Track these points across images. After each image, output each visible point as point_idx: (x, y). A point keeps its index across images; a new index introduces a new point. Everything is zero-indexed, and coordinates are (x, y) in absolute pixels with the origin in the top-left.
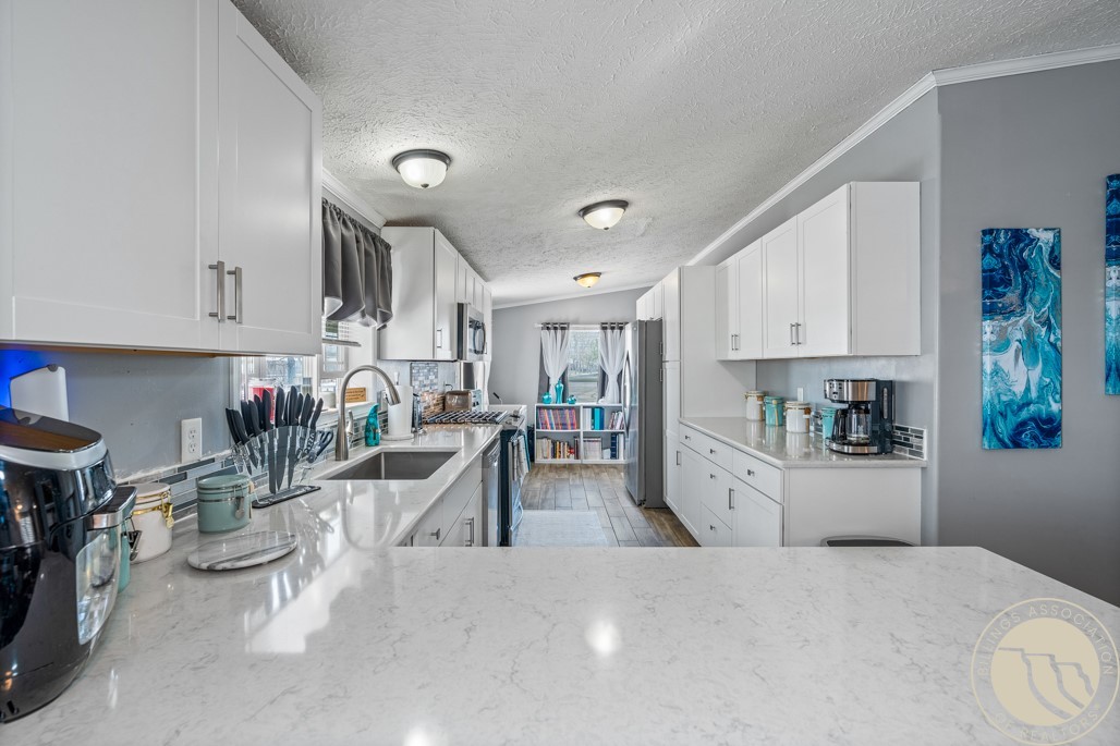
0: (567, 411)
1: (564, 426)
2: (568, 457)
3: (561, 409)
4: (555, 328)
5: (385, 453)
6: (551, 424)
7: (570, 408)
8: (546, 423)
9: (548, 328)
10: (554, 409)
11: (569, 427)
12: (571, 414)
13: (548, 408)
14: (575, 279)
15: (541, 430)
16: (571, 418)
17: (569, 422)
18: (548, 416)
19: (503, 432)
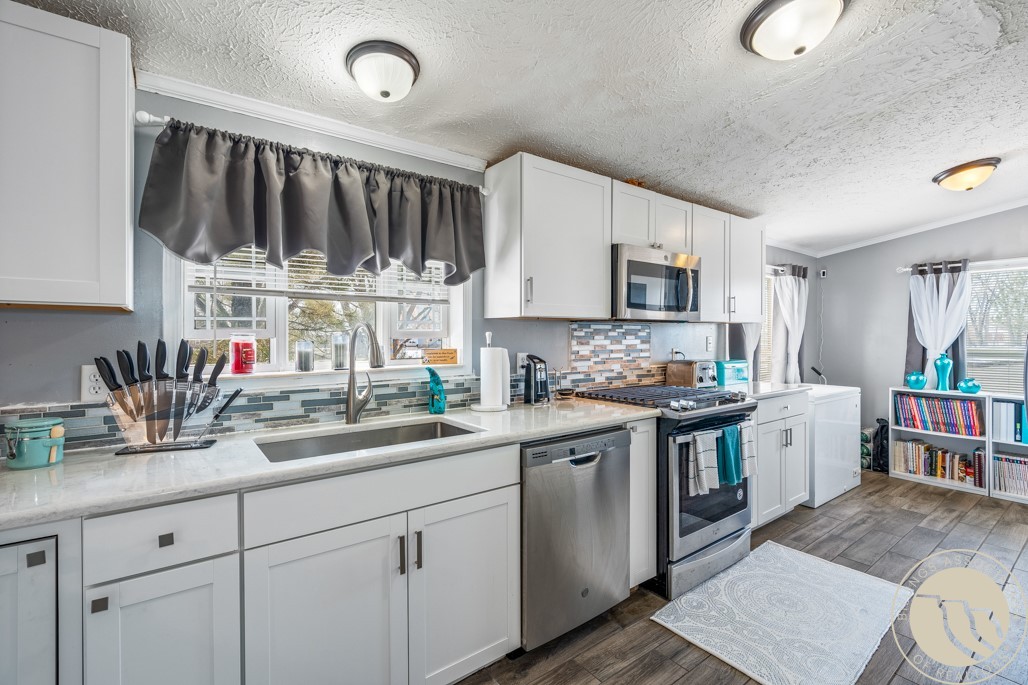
0: (957, 405)
1: (952, 427)
2: (962, 479)
3: (947, 399)
4: (938, 272)
5: (442, 424)
6: (923, 422)
7: (963, 400)
8: (914, 419)
9: (922, 273)
10: (928, 397)
11: (962, 430)
12: (966, 411)
13: (917, 396)
14: (936, 180)
15: (903, 428)
16: (966, 416)
17: (961, 421)
18: (919, 409)
19: (660, 420)
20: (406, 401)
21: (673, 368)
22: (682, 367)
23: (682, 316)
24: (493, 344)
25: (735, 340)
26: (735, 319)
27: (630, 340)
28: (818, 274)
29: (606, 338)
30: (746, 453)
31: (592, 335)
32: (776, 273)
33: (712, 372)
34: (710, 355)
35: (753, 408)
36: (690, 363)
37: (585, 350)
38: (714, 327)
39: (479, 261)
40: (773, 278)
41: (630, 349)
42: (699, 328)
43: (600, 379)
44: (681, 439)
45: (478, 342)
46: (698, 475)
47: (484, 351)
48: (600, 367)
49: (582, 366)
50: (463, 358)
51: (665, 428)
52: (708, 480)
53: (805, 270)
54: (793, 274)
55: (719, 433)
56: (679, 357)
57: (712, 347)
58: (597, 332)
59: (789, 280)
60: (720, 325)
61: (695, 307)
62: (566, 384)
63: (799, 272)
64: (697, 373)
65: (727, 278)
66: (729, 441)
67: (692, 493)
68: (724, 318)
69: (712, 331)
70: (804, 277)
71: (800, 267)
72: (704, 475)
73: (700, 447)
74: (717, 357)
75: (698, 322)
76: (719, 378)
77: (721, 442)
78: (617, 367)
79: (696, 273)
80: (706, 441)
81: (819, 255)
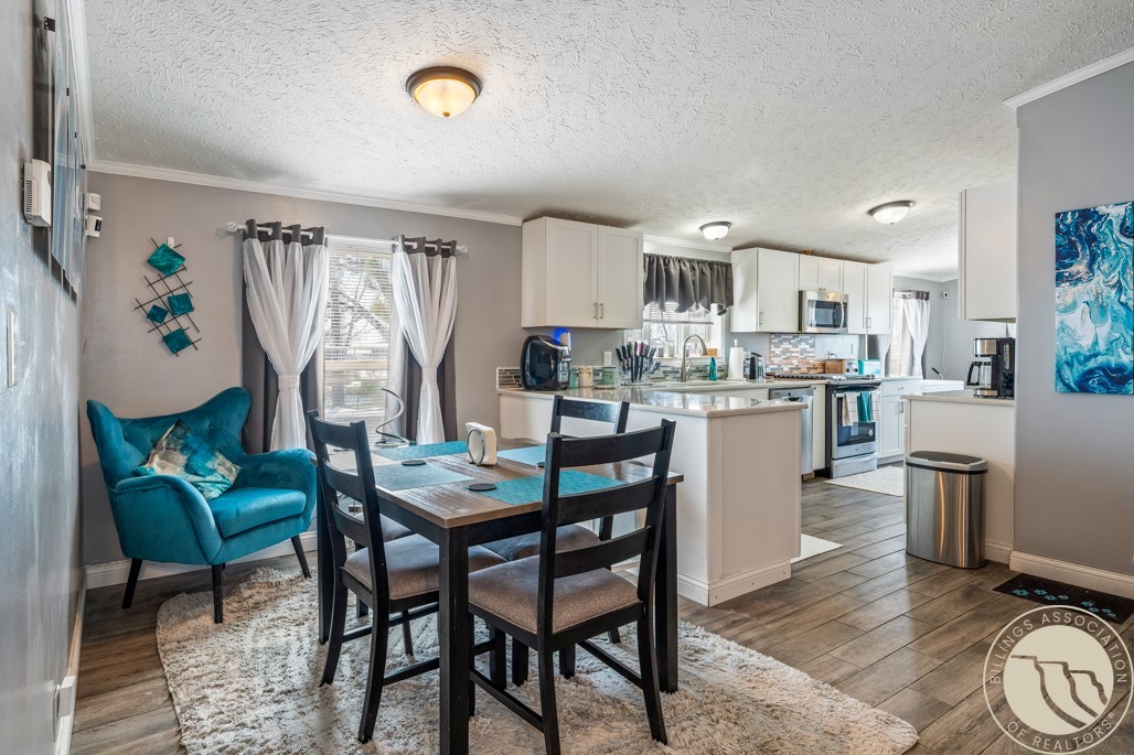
19: (827, 386)
20: (699, 374)
21: (828, 363)
22: (835, 363)
23: (837, 330)
24: (738, 346)
25: (872, 346)
26: (871, 332)
27: (803, 345)
28: (942, 295)
29: (790, 343)
30: (874, 408)
31: (781, 342)
32: (904, 297)
33: (855, 366)
34: (855, 356)
35: (879, 384)
36: (841, 360)
37: (778, 351)
38: (857, 337)
39: (730, 302)
40: (902, 300)
41: (803, 351)
42: (847, 338)
43: (786, 369)
44: (838, 395)
45: (728, 344)
46: (847, 415)
47: (732, 349)
48: (786, 361)
49: (776, 360)
50: (721, 353)
51: (830, 389)
52: (852, 418)
53: (928, 294)
54: (917, 298)
55: (859, 394)
56: (833, 357)
57: (856, 351)
58: (785, 340)
59: (914, 302)
60: (861, 336)
61: (845, 326)
62: (768, 371)
63: (922, 296)
64: (846, 366)
65: (865, 305)
66: (864, 398)
67: (844, 425)
68: (864, 332)
69: (855, 340)
70: (927, 299)
71: (923, 293)
72: (850, 414)
73: (848, 401)
74: (859, 356)
75: (846, 333)
76: (860, 370)
77: (860, 399)
78: (795, 362)
79: (845, 304)
80: (852, 397)
81: (943, 280)
